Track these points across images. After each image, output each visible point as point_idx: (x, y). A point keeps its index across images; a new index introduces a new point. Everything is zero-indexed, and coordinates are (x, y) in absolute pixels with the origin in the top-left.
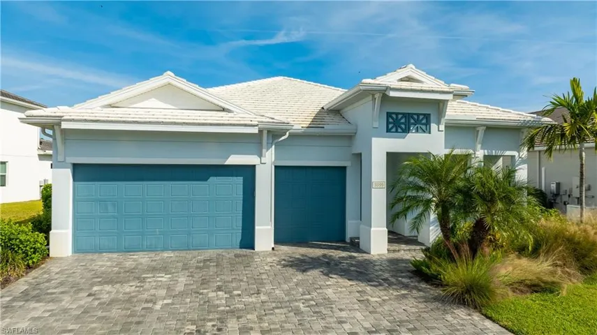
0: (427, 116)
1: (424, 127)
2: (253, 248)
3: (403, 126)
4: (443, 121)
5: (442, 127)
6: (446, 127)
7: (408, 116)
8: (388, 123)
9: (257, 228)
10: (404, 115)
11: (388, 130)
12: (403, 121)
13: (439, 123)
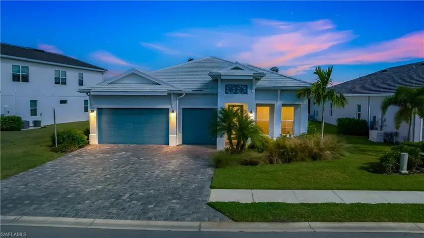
0: (246, 86)
1: (245, 91)
2: (168, 145)
3: (234, 91)
4: (254, 88)
5: (254, 91)
6: (256, 90)
7: (236, 86)
8: (226, 89)
9: (170, 136)
10: (235, 86)
11: (226, 93)
12: (234, 88)
13: (251, 89)
